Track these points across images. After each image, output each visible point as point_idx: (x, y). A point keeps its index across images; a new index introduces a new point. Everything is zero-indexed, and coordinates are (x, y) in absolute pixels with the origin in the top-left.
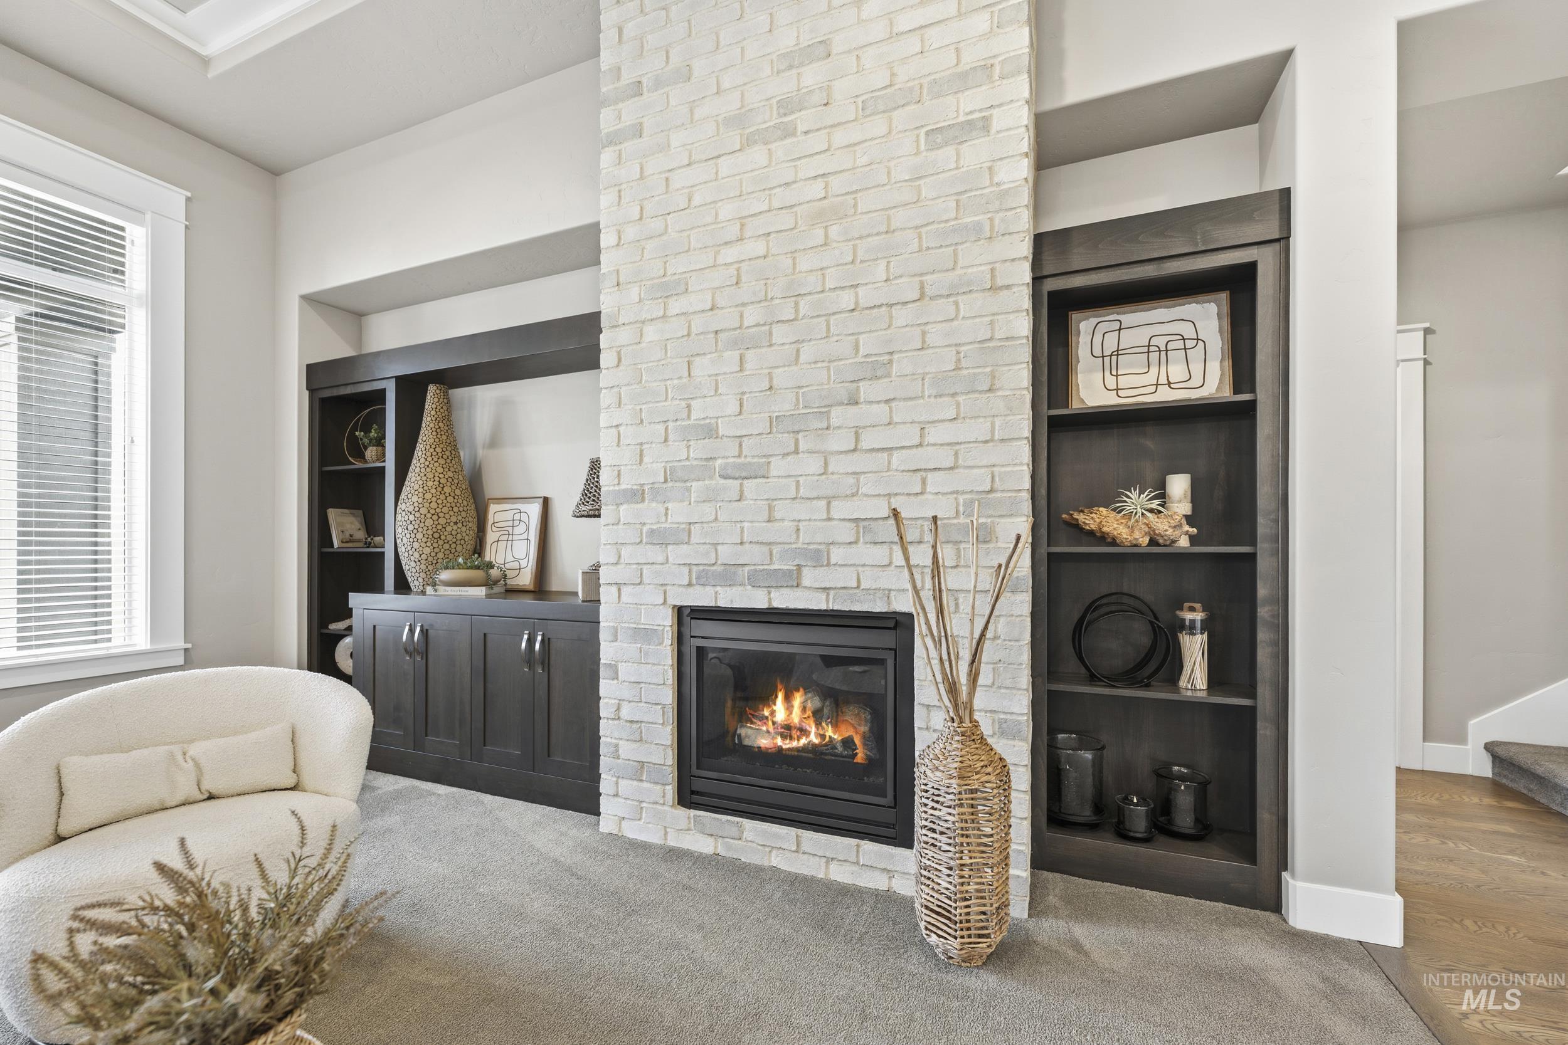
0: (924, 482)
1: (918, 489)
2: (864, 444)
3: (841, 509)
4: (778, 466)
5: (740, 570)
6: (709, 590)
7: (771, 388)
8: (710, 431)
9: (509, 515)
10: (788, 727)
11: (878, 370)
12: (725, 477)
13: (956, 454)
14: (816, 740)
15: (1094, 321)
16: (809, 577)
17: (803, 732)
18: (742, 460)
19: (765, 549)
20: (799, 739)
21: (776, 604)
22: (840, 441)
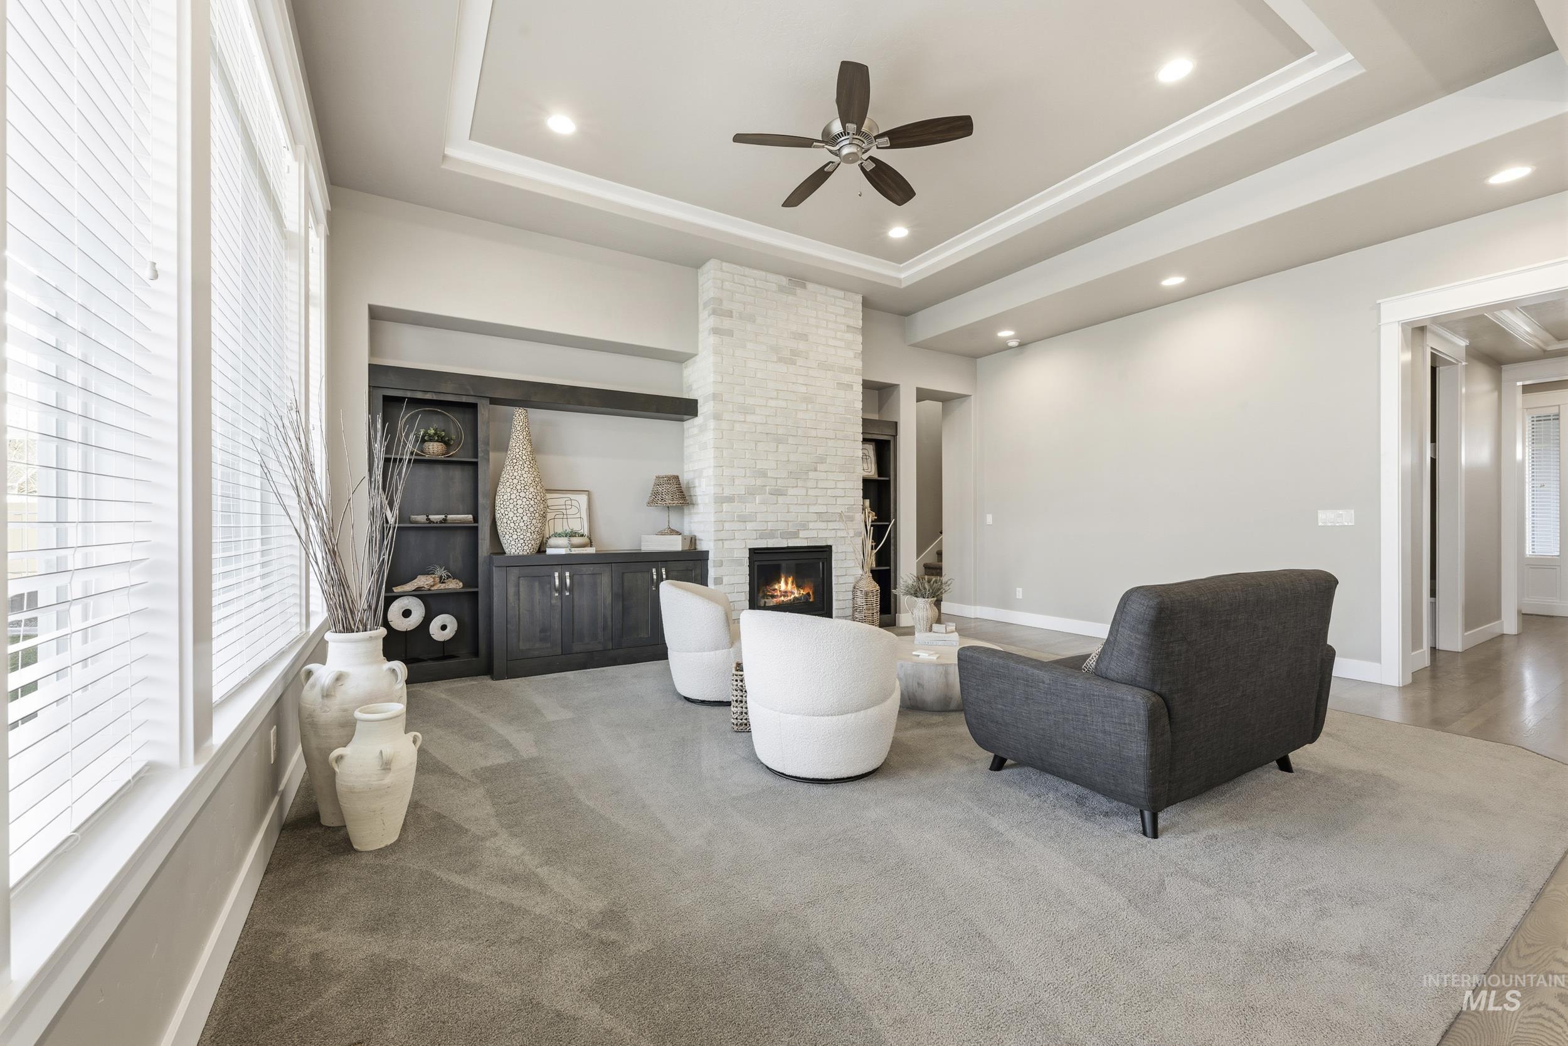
0: (836, 500)
1: (835, 503)
2: (819, 486)
3: (813, 509)
4: (791, 491)
5: (776, 532)
6: (765, 541)
7: (788, 461)
8: (763, 474)
10: (786, 592)
12: (770, 494)
13: (845, 492)
14: (797, 595)
16: (802, 534)
17: (792, 593)
18: (777, 487)
19: (786, 523)
20: (791, 596)
21: (790, 545)
22: (811, 484)
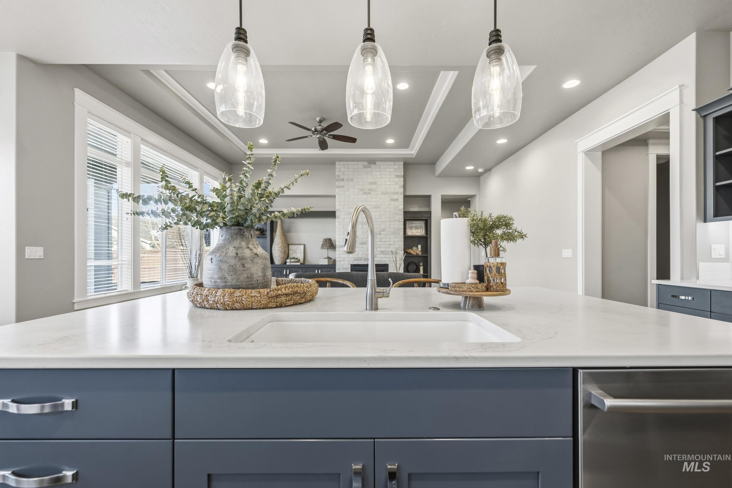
0: (390, 246)
1: (389, 247)
2: (382, 240)
3: (379, 249)
5: (362, 258)
6: (358, 262)
9: (295, 248)
11: (384, 230)
12: (359, 244)
15: (409, 222)
22: (378, 240)
